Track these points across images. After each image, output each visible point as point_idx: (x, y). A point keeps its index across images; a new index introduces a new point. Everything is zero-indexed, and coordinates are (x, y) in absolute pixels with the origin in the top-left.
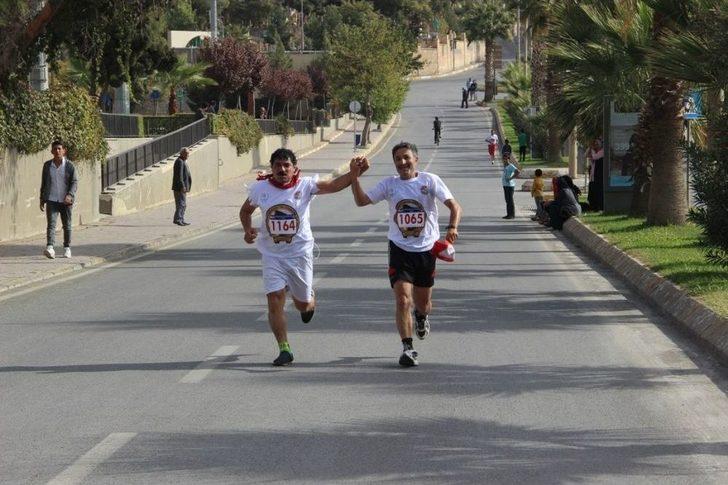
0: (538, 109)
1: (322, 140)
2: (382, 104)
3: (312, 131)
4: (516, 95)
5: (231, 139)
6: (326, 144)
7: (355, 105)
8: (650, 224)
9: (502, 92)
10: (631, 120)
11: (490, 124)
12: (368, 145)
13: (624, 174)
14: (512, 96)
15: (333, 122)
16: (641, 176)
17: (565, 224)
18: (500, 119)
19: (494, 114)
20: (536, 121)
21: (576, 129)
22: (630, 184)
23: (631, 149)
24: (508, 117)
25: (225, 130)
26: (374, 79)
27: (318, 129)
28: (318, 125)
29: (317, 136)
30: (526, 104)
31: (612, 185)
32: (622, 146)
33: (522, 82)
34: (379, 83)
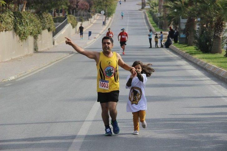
0: (161, 14)
1: (91, 23)
2: (110, 11)
3: (88, 20)
4: (153, 8)
5: (72, 24)
6: (92, 24)
7: (103, 12)
8: (189, 46)
9: (147, 5)
10: (185, 21)
11: (144, 17)
12: (106, 25)
13: (184, 34)
14: (152, 8)
15: (93, 16)
16: (187, 35)
17: (169, 47)
18: (147, 15)
19: (145, 13)
20: (160, 18)
21: (172, 22)
22: (185, 36)
23: (185, 28)
24: (150, 15)
25: (70, 21)
26: (108, 3)
27: (90, 19)
28: (89, 18)
29: (89, 21)
30: (157, 11)
31: (181, 37)
32: (183, 27)
33: (155, 4)
34: (110, 5)
